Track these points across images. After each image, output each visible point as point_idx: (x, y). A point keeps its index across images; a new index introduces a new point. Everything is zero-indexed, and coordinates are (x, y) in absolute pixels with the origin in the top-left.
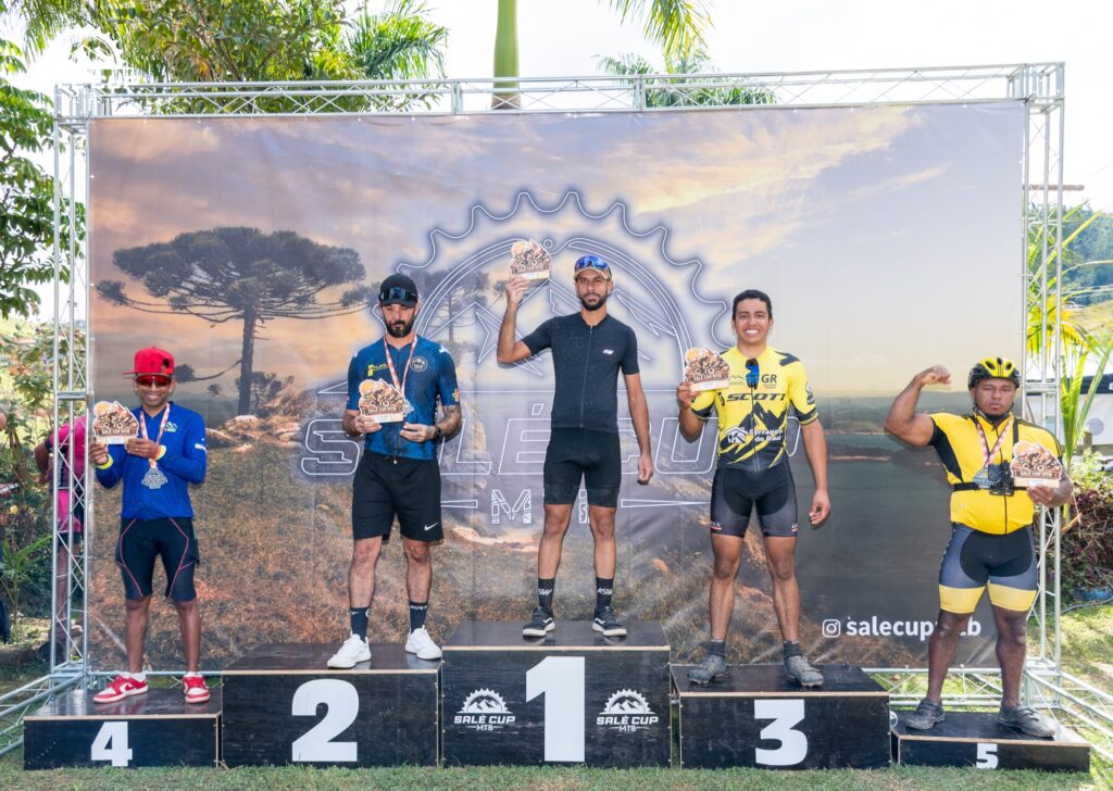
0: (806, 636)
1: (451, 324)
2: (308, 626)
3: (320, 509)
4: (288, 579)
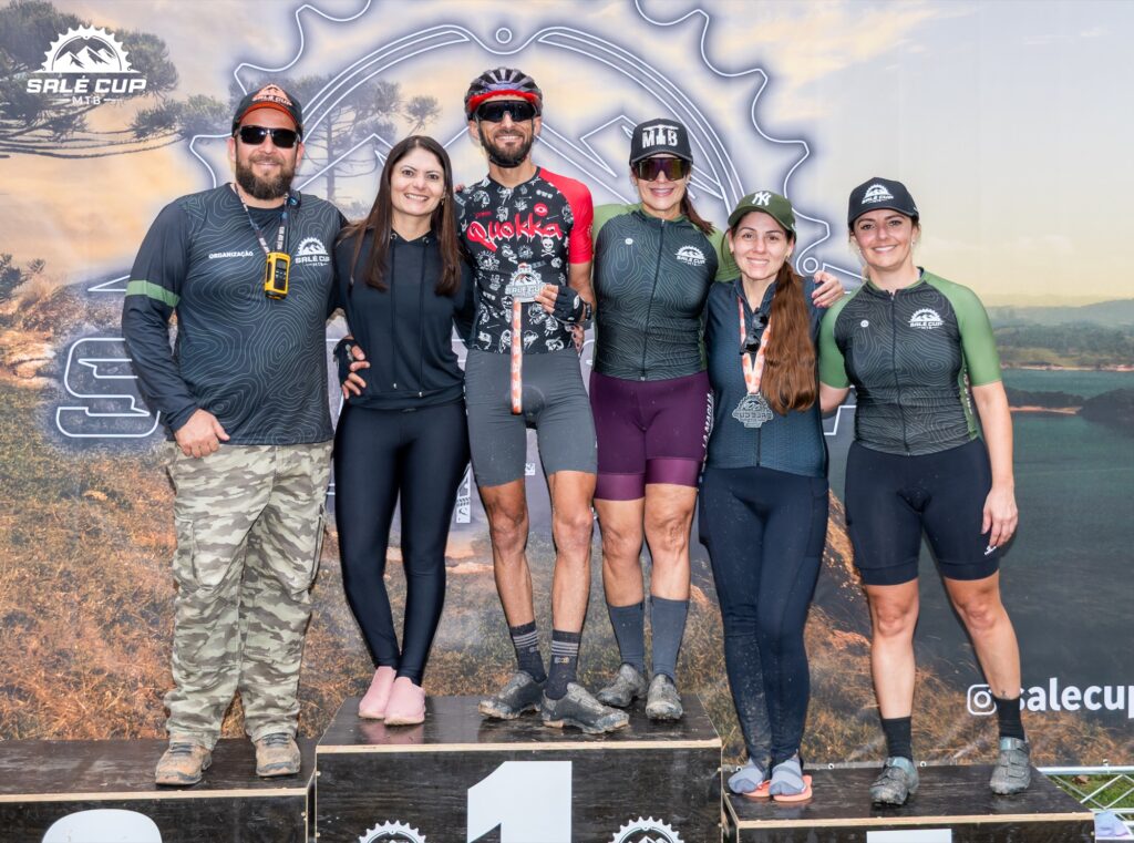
0: (940, 713)
1: (331, 171)
2: (68, 707)
3: (89, 497)
4: (32, 624)
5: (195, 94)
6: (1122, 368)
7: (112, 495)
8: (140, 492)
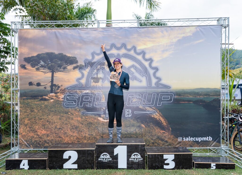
0: (175, 141)
2: (66, 139)
3: (68, 114)
4: (62, 129)
5: (80, 64)
6: (198, 97)
7: (71, 113)
8: (74, 113)
